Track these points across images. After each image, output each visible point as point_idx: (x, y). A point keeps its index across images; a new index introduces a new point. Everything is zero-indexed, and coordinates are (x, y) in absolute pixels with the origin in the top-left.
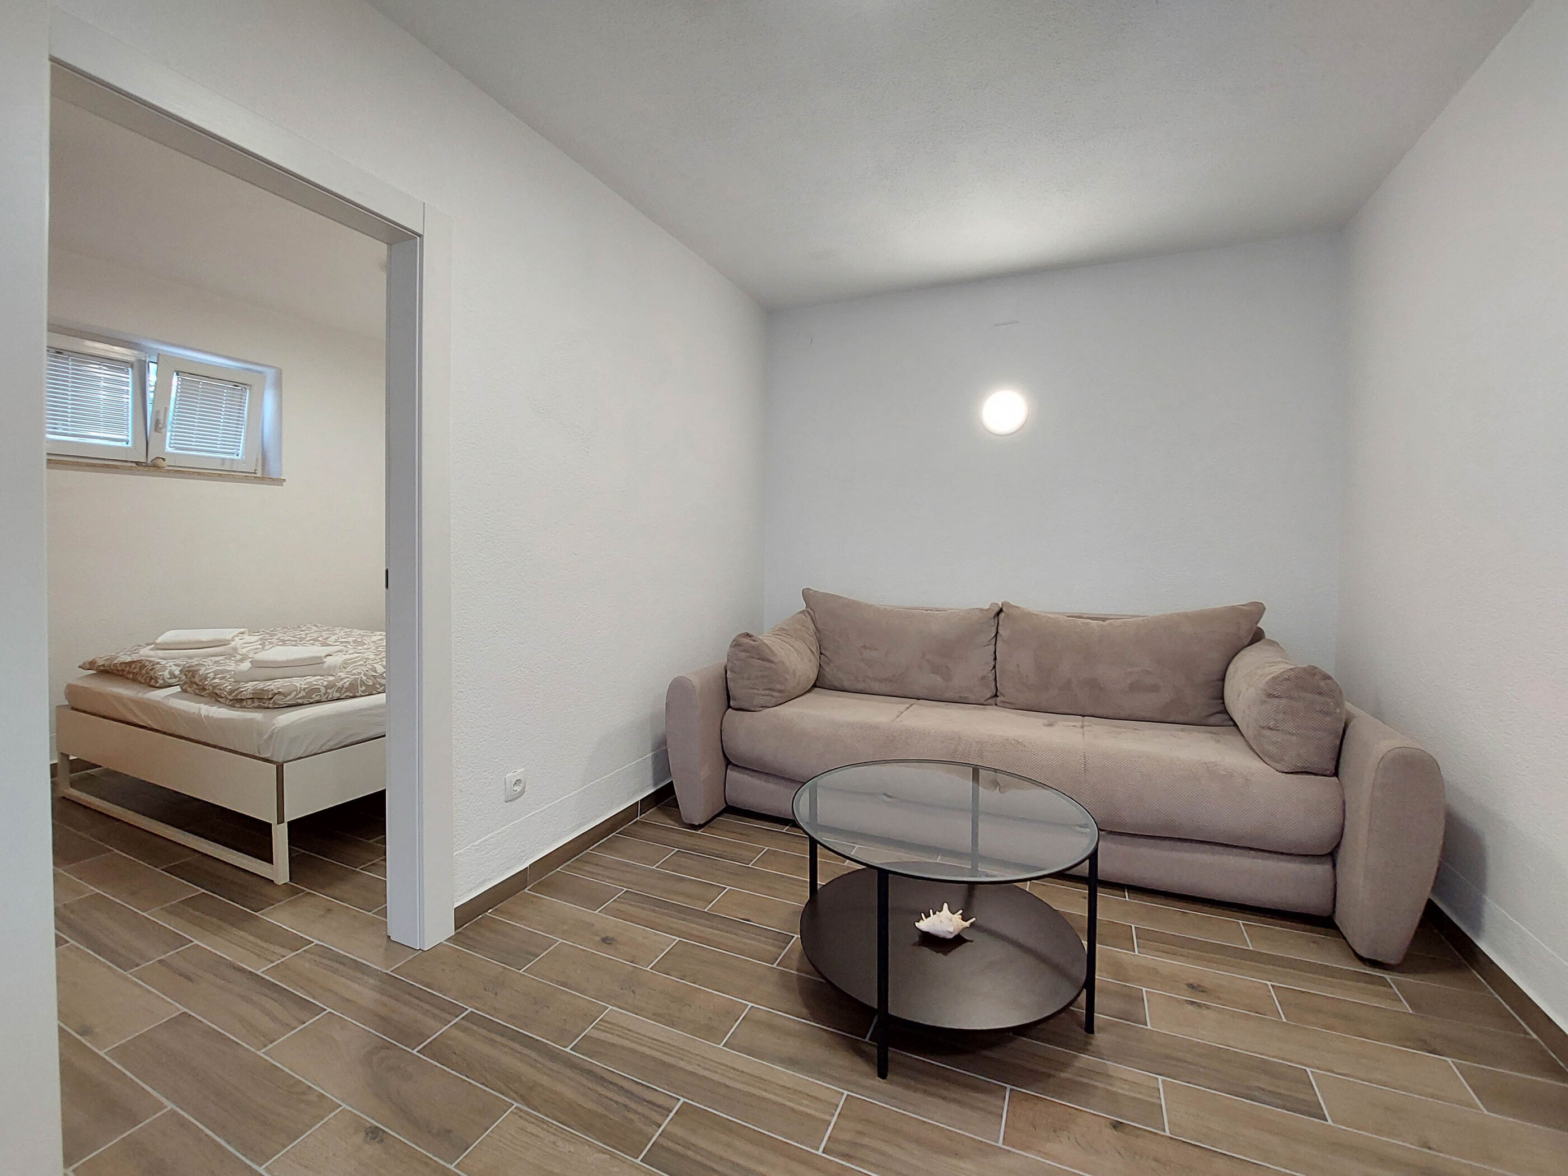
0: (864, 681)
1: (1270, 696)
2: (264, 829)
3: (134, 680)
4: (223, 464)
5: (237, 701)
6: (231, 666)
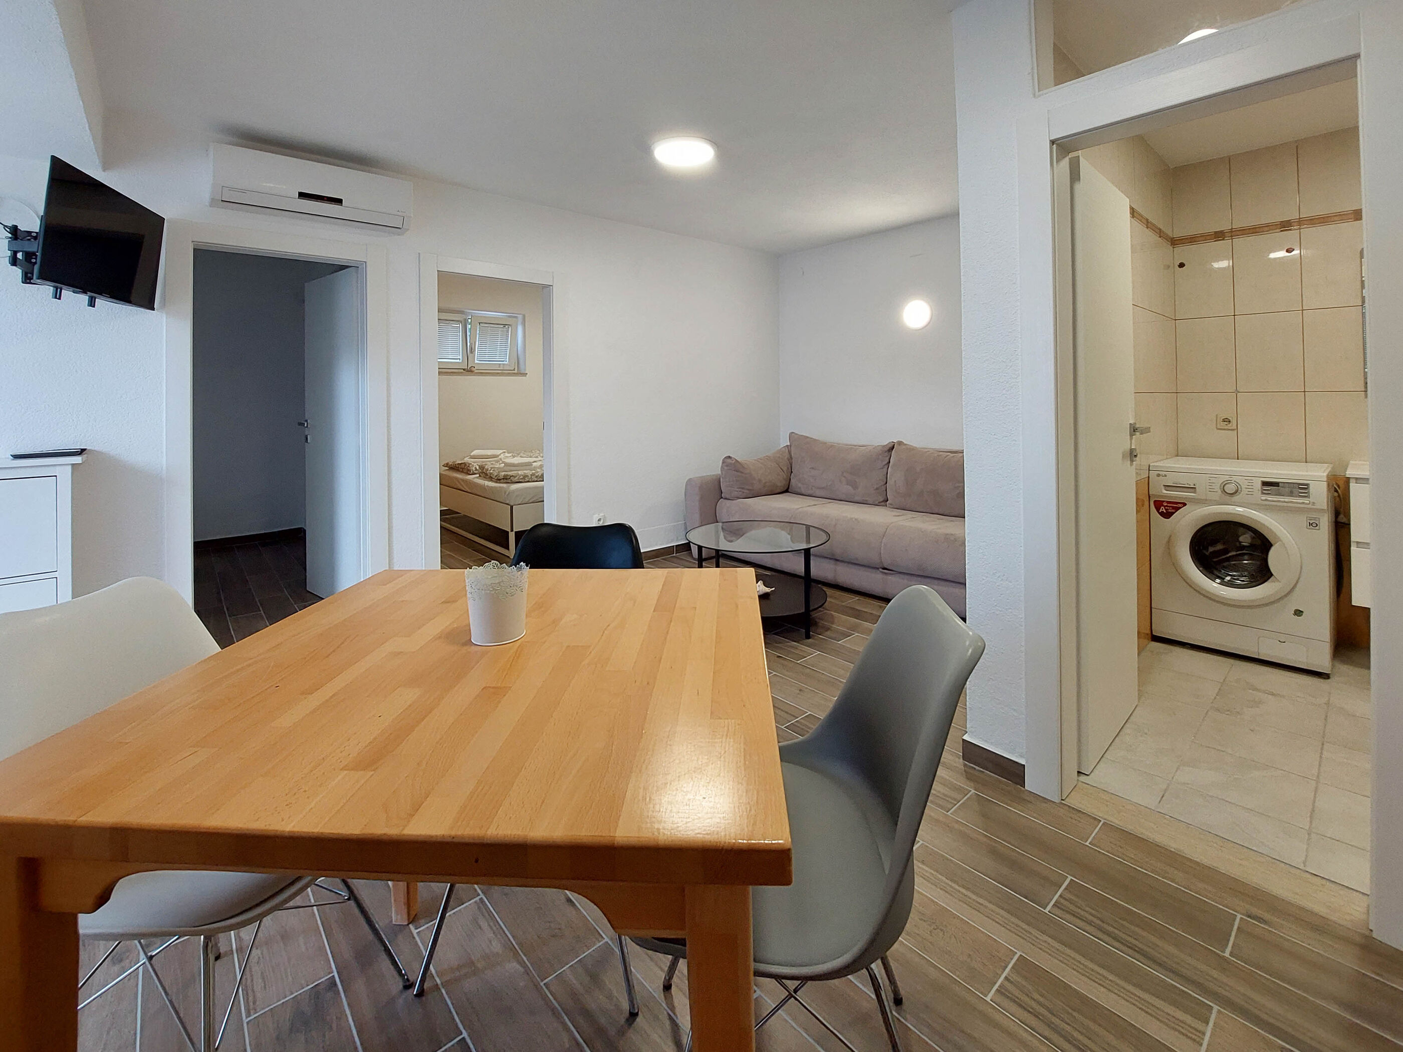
2: (506, 533)
3: (462, 472)
4: (499, 367)
5: (498, 480)
6: (497, 466)
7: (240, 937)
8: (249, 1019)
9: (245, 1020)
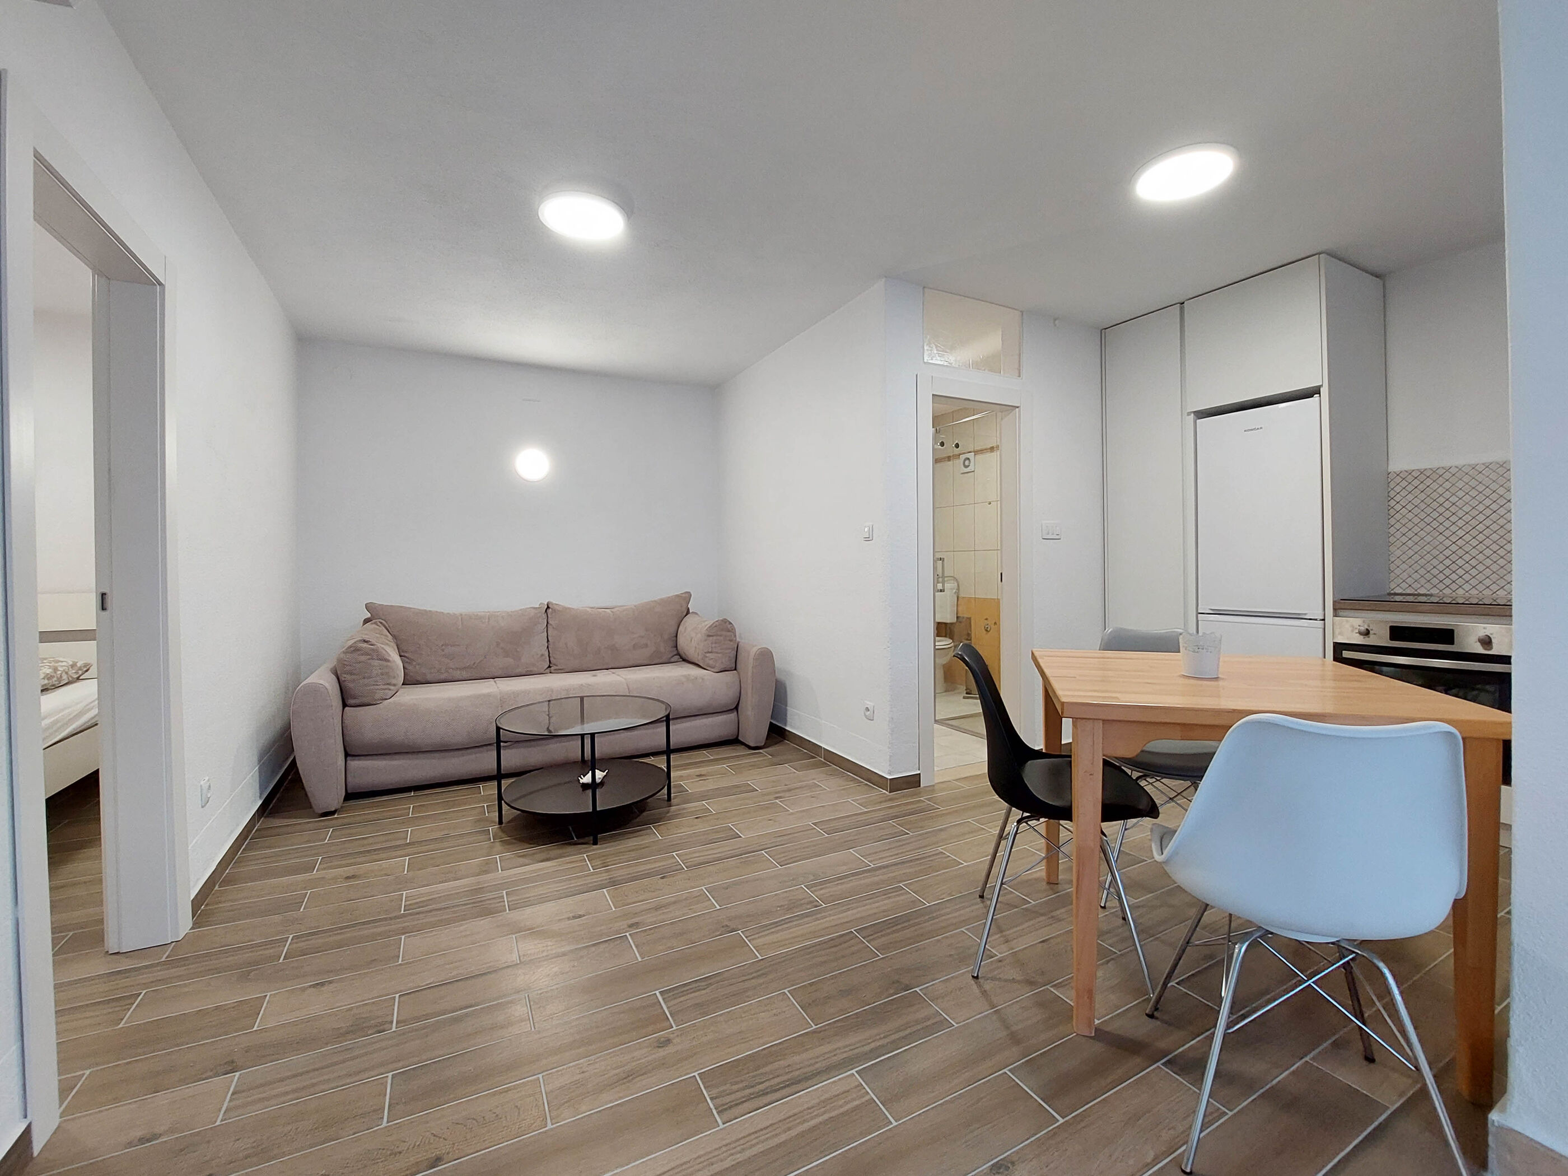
0: (447, 672)
1: (709, 636)
7: (1153, 1160)
8: (1227, 1111)
9: (1230, 1114)
